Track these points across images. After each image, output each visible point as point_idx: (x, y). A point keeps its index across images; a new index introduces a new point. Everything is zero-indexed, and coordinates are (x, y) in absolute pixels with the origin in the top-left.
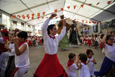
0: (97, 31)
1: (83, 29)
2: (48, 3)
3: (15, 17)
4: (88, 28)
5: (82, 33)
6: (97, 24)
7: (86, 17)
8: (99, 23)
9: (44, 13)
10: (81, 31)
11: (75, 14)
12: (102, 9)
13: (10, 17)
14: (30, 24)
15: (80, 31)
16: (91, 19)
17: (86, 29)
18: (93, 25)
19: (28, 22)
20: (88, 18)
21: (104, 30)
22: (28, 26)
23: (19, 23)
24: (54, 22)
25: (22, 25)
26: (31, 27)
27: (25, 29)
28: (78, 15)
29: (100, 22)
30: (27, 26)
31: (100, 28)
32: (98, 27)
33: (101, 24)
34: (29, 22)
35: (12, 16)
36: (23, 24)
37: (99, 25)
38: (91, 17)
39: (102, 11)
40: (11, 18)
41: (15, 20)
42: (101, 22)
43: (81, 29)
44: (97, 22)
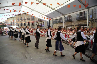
4: (43, 23)
7: (42, 14)
10: (38, 25)
11: (33, 10)
12: (53, 9)
15: (37, 25)
17: (41, 24)
18: (47, 21)
20: (43, 14)
28: (35, 11)
29: (52, 19)
31: (52, 23)
38: (46, 14)
39: (53, 11)
42: (53, 19)
43: (38, 23)
44: (50, 18)
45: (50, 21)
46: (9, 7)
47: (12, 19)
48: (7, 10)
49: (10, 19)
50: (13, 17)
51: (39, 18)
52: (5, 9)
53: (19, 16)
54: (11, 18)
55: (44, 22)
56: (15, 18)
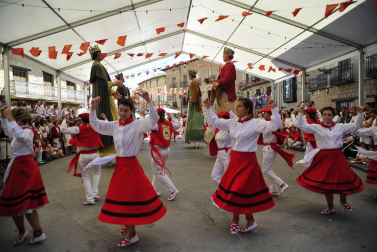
0: (295, 99)
1: (251, 93)
2: (133, 7)
3: (21, 52)
4: (265, 90)
6: (293, 76)
7: (260, 54)
8: (301, 73)
9: (122, 40)
11: (225, 43)
12: (309, 29)
13: (3, 53)
14: (73, 78)
16: (276, 60)
17: (258, 93)
18: (282, 80)
19: (67, 72)
20: (266, 56)
21: (316, 93)
22: (69, 83)
23: (36, 75)
24: (155, 70)
25: (45, 80)
26: (78, 87)
27: (56, 93)
28: (235, 46)
29: (304, 69)
30: (64, 84)
31: (305, 88)
32: (299, 86)
33: (306, 75)
34: (73, 72)
35: (10, 52)
36: (48, 78)
37: (300, 78)
38: (276, 55)
39: (308, 34)
40: (6, 57)
41: (19, 65)
42: (308, 71)
43: (245, 92)
44: (294, 69)
45: (294, 79)
46: (144, 43)
47: (154, 83)
48: (139, 55)
49: (148, 83)
50: (157, 78)
51: (249, 71)
52: (132, 55)
53: (177, 71)
54: (150, 80)
55: (268, 85)
56: (162, 80)
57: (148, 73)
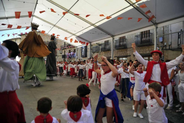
0: (86, 56)
1: (66, 51)
4: (73, 50)
5: (64, 57)
6: (85, 45)
7: (71, 33)
8: (89, 44)
10: (63, 54)
11: (54, 26)
12: (93, 25)
15: (61, 55)
16: (78, 37)
17: (70, 52)
18: (81, 46)
20: (74, 35)
21: (95, 54)
24: (14, 35)
28: (59, 28)
29: (90, 43)
31: (91, 51)
32: (88, 49)
33: (91, 45)
37: (89, 47)
38: (78, 34)
39: (92, 27)
42: (92, 43)
43: (63, 51)
45: (86, 47)
46: (7, 18)
50: (16, 39)
51: (65, 41)
57: (9, 35)
